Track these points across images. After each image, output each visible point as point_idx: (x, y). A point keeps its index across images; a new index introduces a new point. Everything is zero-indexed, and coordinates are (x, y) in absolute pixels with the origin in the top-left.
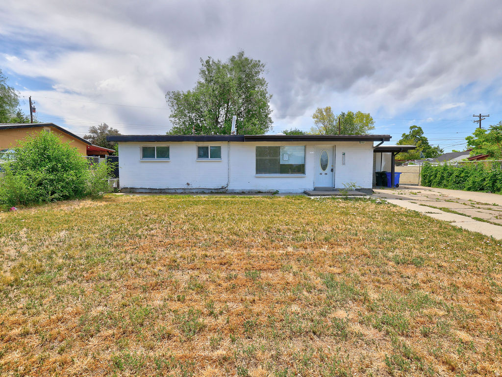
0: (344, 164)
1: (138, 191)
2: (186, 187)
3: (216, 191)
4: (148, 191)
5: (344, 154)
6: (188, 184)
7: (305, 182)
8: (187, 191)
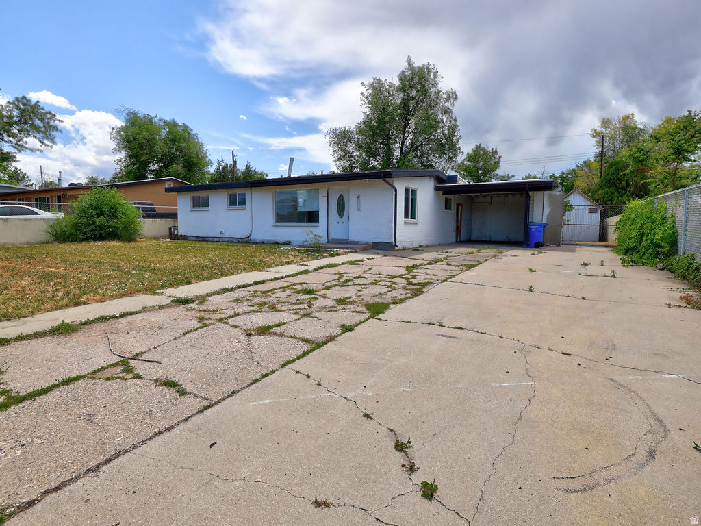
0: (359, 210)
1: (189, 239)
2: (219, 235)
3: (242, 240)
4: (195, 239)
5: (359, 197)
6: (222, 233)
7: (319, 231)
8: (221, 240)
